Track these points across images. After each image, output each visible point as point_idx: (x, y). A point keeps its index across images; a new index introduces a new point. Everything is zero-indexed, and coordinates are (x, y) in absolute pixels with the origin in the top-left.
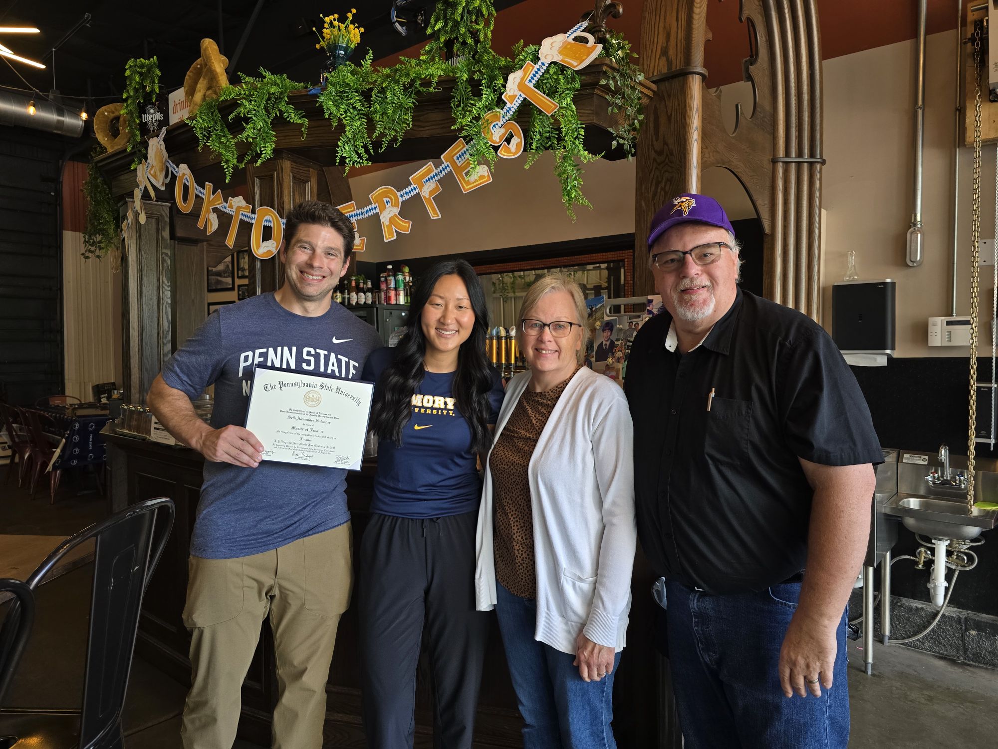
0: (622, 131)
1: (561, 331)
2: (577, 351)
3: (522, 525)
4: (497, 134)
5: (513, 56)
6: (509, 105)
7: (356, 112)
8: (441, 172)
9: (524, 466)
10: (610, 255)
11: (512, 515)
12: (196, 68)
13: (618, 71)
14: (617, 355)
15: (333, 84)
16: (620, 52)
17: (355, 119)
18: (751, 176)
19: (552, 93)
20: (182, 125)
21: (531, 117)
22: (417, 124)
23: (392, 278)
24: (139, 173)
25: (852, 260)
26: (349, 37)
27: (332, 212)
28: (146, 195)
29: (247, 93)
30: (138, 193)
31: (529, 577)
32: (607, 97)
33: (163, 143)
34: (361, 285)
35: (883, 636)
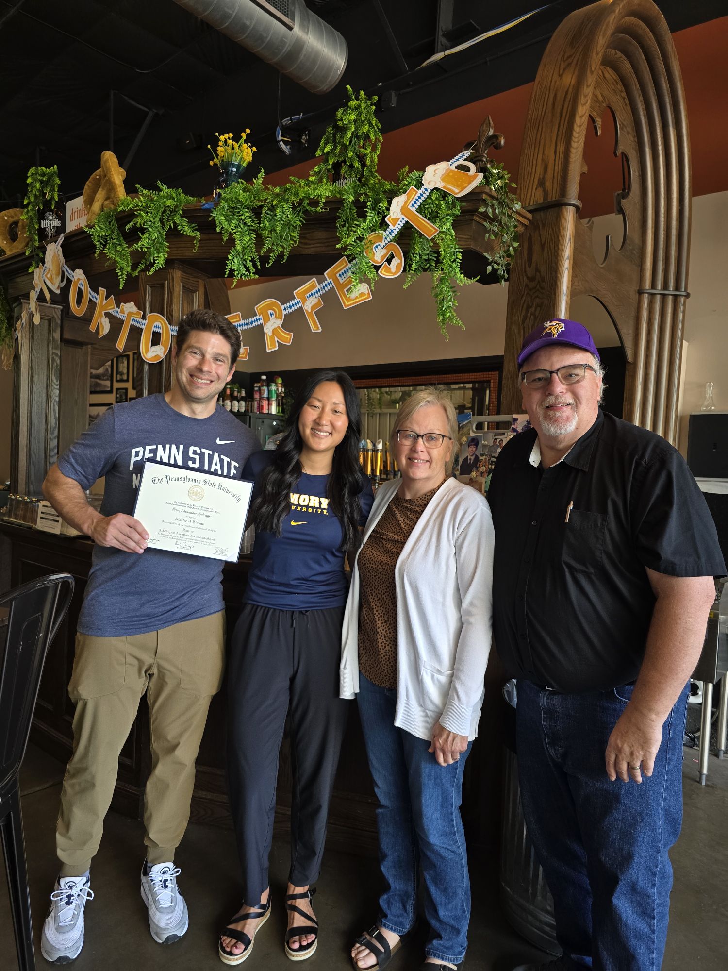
0: (497, 257)
1: (433, 443)
2: (446, 462)
3: (387, 619)
4: (378, 254)
5: (398, 181)
6: (391, 227)
7: (246, 228)
8: (324, 288)
9: (392, 565)
10: (478, 376)
11: (377, 611)
12: (95, 179)
13: (497, 199)
14: (481, 470)
15: (226, 201)
16: (499, 181)
17: (245, 234)
18: (617, 306)
19: (433, 218)
20: (80, 232)
21: (411, 240)
22: (303, 241)
23: (265, 388)
24: (36, 276)
25: (710, 391)
26: (242, 156)
27: (222, 320)
28: (41, 298)
29: (144, 205)
30: (34, 295)
31: (391, 668)
32: (485, 224)
33: (60, 249)
34: (236, 394)
35: (719, 750)
